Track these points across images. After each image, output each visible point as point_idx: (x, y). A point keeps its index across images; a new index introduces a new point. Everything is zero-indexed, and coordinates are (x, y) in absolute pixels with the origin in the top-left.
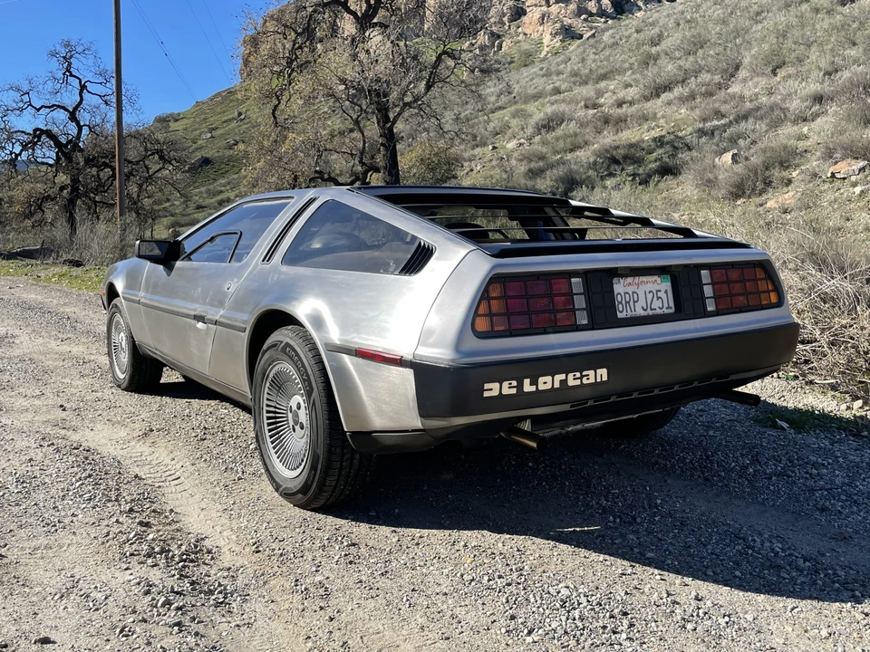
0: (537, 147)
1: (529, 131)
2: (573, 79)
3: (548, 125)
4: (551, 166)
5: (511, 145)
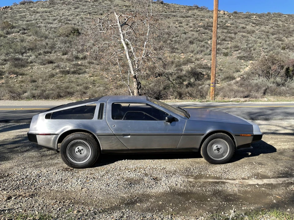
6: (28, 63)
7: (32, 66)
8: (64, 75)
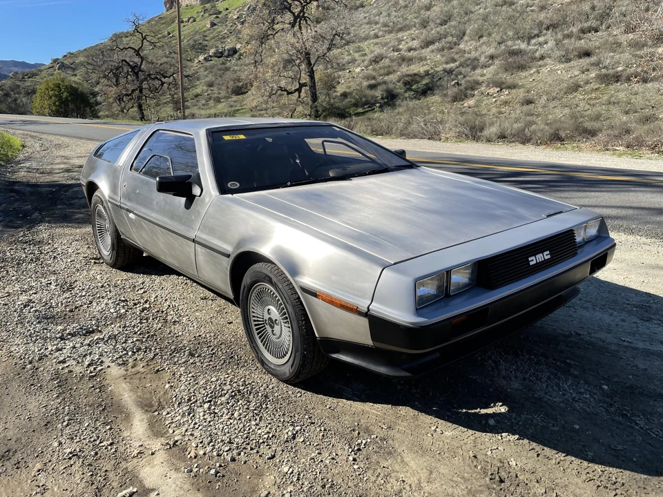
0: (370, 71)
1: (366, 63)
2: (384, 29)
3: (376, 60)
4: (379, 84)
5: (358, 70)
6: (533, 59)
7: (540, 67)
8: (604, 85)
